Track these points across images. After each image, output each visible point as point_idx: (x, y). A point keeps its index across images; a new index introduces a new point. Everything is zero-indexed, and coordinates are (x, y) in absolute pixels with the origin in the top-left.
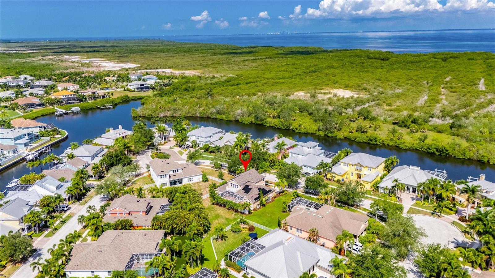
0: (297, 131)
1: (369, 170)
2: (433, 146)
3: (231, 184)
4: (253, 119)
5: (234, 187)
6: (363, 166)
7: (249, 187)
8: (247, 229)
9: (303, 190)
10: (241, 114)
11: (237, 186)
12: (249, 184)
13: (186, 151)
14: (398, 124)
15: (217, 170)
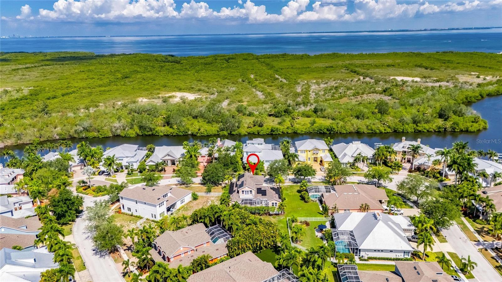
0: (198, 135)
1: (323, 152)
2: (323, 127)
3: (243, 191)
4: (138, 131)
5: (246, 194)
6: (319, 150)
7: (262, 189)
8: (305, 225)
9: (290, 181)
10: (122, 128)
11: (251, 191)
12: (259, 187)
13: (115, 177)
14: (274, 115)
15: (186, 186)
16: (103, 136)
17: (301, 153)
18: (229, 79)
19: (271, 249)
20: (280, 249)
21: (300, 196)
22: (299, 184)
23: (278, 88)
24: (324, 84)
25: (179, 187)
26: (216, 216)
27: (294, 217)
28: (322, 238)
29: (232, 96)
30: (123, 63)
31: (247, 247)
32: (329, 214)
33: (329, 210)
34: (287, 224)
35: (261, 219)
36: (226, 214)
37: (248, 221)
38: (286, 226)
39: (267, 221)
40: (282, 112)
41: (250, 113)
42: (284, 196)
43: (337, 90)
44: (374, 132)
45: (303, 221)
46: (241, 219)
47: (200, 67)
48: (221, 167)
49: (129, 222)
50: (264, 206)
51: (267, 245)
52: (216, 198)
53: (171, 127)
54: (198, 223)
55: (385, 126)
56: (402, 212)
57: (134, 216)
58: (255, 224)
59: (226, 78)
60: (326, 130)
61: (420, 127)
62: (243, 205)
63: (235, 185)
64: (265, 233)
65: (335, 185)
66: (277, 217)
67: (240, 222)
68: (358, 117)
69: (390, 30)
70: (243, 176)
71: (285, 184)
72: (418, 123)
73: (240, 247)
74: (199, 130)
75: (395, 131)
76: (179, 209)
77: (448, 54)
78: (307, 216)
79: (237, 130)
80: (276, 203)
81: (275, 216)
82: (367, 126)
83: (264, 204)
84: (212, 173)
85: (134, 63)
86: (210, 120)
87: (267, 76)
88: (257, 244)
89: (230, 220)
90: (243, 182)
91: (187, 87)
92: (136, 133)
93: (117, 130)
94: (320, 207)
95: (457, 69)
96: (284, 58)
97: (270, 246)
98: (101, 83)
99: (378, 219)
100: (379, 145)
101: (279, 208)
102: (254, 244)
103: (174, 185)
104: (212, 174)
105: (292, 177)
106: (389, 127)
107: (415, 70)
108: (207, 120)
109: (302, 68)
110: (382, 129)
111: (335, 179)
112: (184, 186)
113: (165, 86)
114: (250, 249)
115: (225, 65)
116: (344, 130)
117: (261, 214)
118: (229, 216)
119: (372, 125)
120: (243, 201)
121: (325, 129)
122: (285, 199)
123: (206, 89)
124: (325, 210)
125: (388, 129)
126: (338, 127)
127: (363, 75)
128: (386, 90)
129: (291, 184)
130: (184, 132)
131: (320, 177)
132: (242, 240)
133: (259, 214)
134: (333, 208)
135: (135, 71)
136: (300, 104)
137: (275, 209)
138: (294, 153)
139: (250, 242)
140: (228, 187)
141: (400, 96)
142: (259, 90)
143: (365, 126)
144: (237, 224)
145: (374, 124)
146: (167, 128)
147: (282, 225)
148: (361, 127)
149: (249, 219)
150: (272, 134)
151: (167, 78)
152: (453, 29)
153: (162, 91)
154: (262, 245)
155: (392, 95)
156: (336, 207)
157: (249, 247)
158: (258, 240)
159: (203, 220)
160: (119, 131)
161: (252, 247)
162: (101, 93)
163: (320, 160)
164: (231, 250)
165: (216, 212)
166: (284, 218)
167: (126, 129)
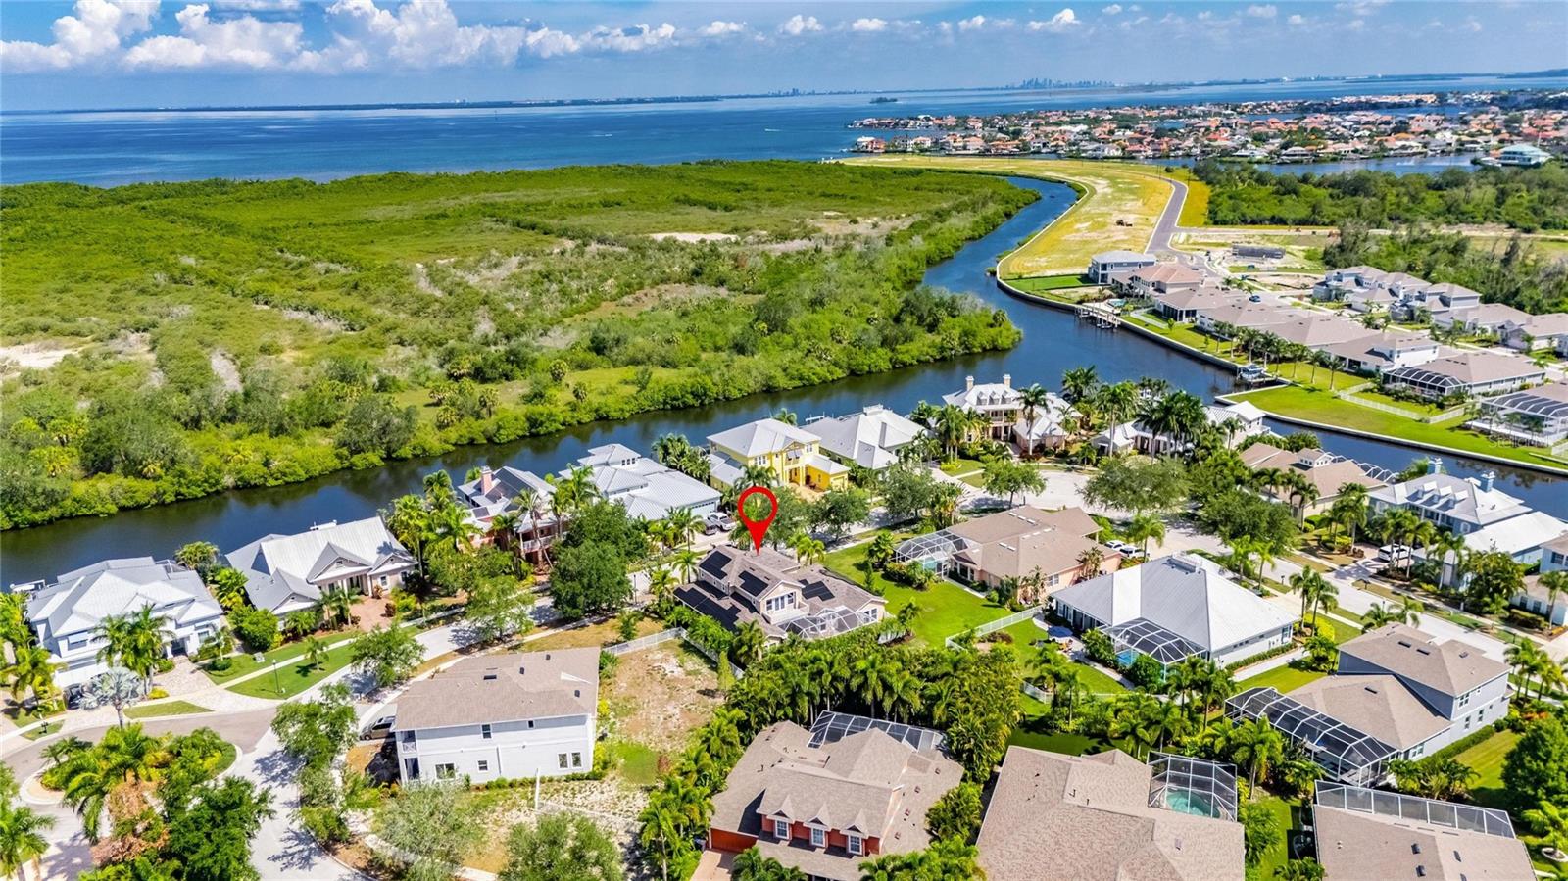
1: (808, 450)
2: (678, 390)
3: (769, 602)
6: (802, 446)
7: (811, 582)
11: (791, 595)
13: (166, 695)
14: (474, 377)
15: (504, 646)
21: (886, 579)
22: (833, 551)
24: (492, 268)
28: (1078, 661)
32: (1020, 599)
57: (479, 789)
61: (902, 353)
63: (707, 594)
74: (266, 464)
79: (409, 441)
82: (787, 370)
90: (746, 576)
99: (1196, 570)
101: (902, 618)
103: (453, 655)
107: (688, 213)
110: (822, 372)
111: (946, 508)
112: (497, 648)
116: (734, 388)
121: (686, 393)
124: (1009, 590)
125: (836, 369)
126: (716, 381)
127: (566, 234)
130: (206, 481)
134: (1027, 581)
140: (684, 608)
142: (290, 305)
143: (780, 370)
148: (771, 373)
150: (535, 436)
152: (630, 101)
156: (1037, 575)
163: (804, 476)
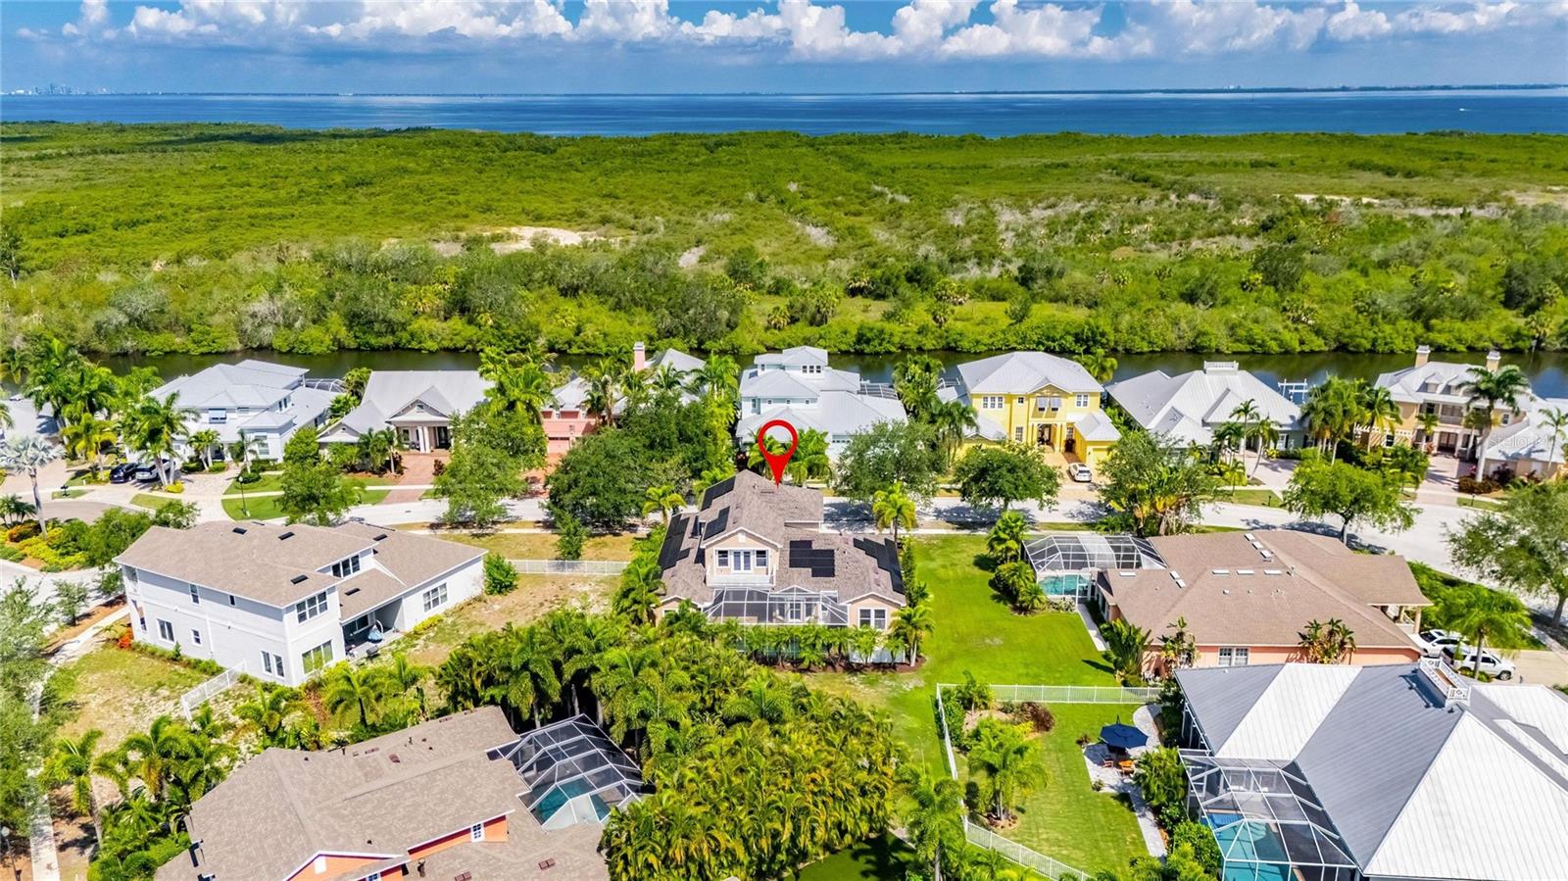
0: (575, 350)
1: (1079, 404)
2: (1060, 329)
3: (723, 553)
4: (343, 333)
5: (737, 566)
6: (1063, 394)
7: (815, 546)
8: (1028, 726)
9: (941, 521)
10: (280, 319)
11: (761, 553)
12: (799, 535)
13: (181, 491)
14: (871, 293)
15: (475, 531)
16: (205, 350)
17: (985, 405)
18: (712, 194)
19: (855, 856)
20: (904, 856)
21: (992, 584)
22: (982, 533)
23: (883, 220)
24: (1045, 209)
25: (444, 537)
26: (569, 670)
27: (973, 682)
28: (1123, 797)
29: (718, 237)
30: (366, 150)
31: (716, 853)
32: (1144, 668)
33: (1145, 648)
34: (938, 719)
35: (803, 689)
36: (617, 661)
37: (733, 703)
38: (932, 727)
39: (837, 706)
40: (898, 277)
41: (778, 282)
42: (917, 582)
43: (1092, 223)
44: (1260, 350)
45: (1016, 701)
46: (700, 687)
47: (618, 161)
48: (633, 451)
49: (147, 693)
50: (821, 623)
51: (834, 834)
52: (603, 588)
53: (470, 322)
54: (476, 705)
55: (1300, 326)
56: (1506, 664)
57: (188, 664)
58: (773, 717)
59: (702, 191)
60: (1070, 339)
61: (1439, 332)
62: (722, 621)
63: (690, 527)
64: (825, 773)
65: (1156, 534)
66: (886, 681)
67: (691, 708)
68: (1190, 298)
69: (1232, 87)
70: (729, 486)
71: (920, 531)
72: (1430, 318)
73: (679, 855)
74: (578, 332)
75: (1342, 348)
76: (416, 634)
77: (1447, 138)
78: (1036, 680)
79: (723, 334)
80: (880, 614)
81: (874, 674)
82: (1232, 328)
83: (821, 613)
84: (589, 475)
85: (401, 149)
86: (623, 298)
87: (841, 187)
88: (776, 835)
89: (636, 692)
90: (725, 513)
91: (562, 212)
92: (335, 340)
93: (259, 325)
94: (1093, 633)
95: (1494, 176)
96: (902, 145)
97: (848, 839)
98: (270, 196)
99: (1448, 703)
100: (1297, 388)
101: (897, 635)
102: (757, 834)
103: (422, 526)
104: (590, 480)
105: (952, 501)
106: (1318, 332)
107: (1351, 178)
108: (612, 301)
109: (962, 168)
110: (1291, 339)
111: (1153, 505)
112: (465, 531)
113: (488, 209)
114: (735, 862)
115: (703, 158)
116: (1143, 339)
117: (806, 664)
118: (636, 673)
119: (1249, 324)
120: (719, 599)
121: (1068, 333)
122: (924, 595)
123: (630, 219)
124: (1124, 648)
125: (1314, 338)
126: (1121, 327)
127: (1176, 186)
128: (1270, 224)
129: (945, 530)
130: (518, 337)
131: (1074, 506)
132: (692, 811)
133: (796, 663)
134: (1165, 640)
135: (397, 169)
136: (963, 260)
137: (877, 639)
138: (956, 405)
139: (738, 825)
140: (660, 538)
141: (1326, 241)
142: (815, 221)
143: (1222, 327)
144: (671, 715)
145: (1256, 321)
146: (457, 323)
147: (911, 722)
148: (1207, 328)
149: (739, 693)
150: (860, 353)
151: (498, 189)
152: (1431, 88)
153: (473, 222)
154: (803, 840)
155: (1294, 238)
156: (1180, 635)
157: (730, 852)
158: (780, 810)
159: (496, 692)
160: (268, 330)
161: (748, 849)
162: (253, 221)
163: (1064, 438)
164: (626, 870)
165: (572, 652)
166: (922, 684)
167: (297, 324)
